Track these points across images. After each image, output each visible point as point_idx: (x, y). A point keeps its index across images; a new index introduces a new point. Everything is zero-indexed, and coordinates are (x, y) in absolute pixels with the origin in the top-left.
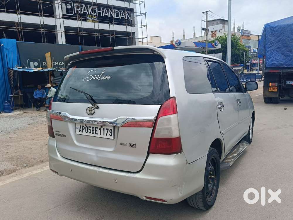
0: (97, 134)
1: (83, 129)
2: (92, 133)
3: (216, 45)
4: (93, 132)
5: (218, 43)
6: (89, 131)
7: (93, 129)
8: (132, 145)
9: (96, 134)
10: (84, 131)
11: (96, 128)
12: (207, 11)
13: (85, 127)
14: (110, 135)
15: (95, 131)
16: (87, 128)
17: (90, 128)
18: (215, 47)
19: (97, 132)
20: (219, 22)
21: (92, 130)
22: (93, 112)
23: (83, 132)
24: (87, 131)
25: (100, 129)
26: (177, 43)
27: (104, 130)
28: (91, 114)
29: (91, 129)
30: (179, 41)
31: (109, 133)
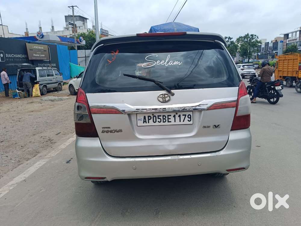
0: (171, 122)
1: (149, 120)
2: (163, 122)
3: (81, 42)
4: (164, 120)
5: (82, 40)
6: (158, 120)
7: (164, 117)
8: (217, 126)
9: (168, 122)
10: (151, 121)
11: (168, 116)
12: (74, 6)
13: (152, 116)
14: (188, 120)
15: (167, 119)
16: (155, 118)
17: (159, 117)
18: (80, 44)
19: (169, 120)
20: (78, 18)
21: (163, 119)
22: (167, 99)
23: (149, 123)
24: (155, 121)
25: (174, 116)
26: (39, 35)
27: (179, 116)
28: (165, 102)
29: (161, 117)
30: (41, 34)
31: (187, 118)
